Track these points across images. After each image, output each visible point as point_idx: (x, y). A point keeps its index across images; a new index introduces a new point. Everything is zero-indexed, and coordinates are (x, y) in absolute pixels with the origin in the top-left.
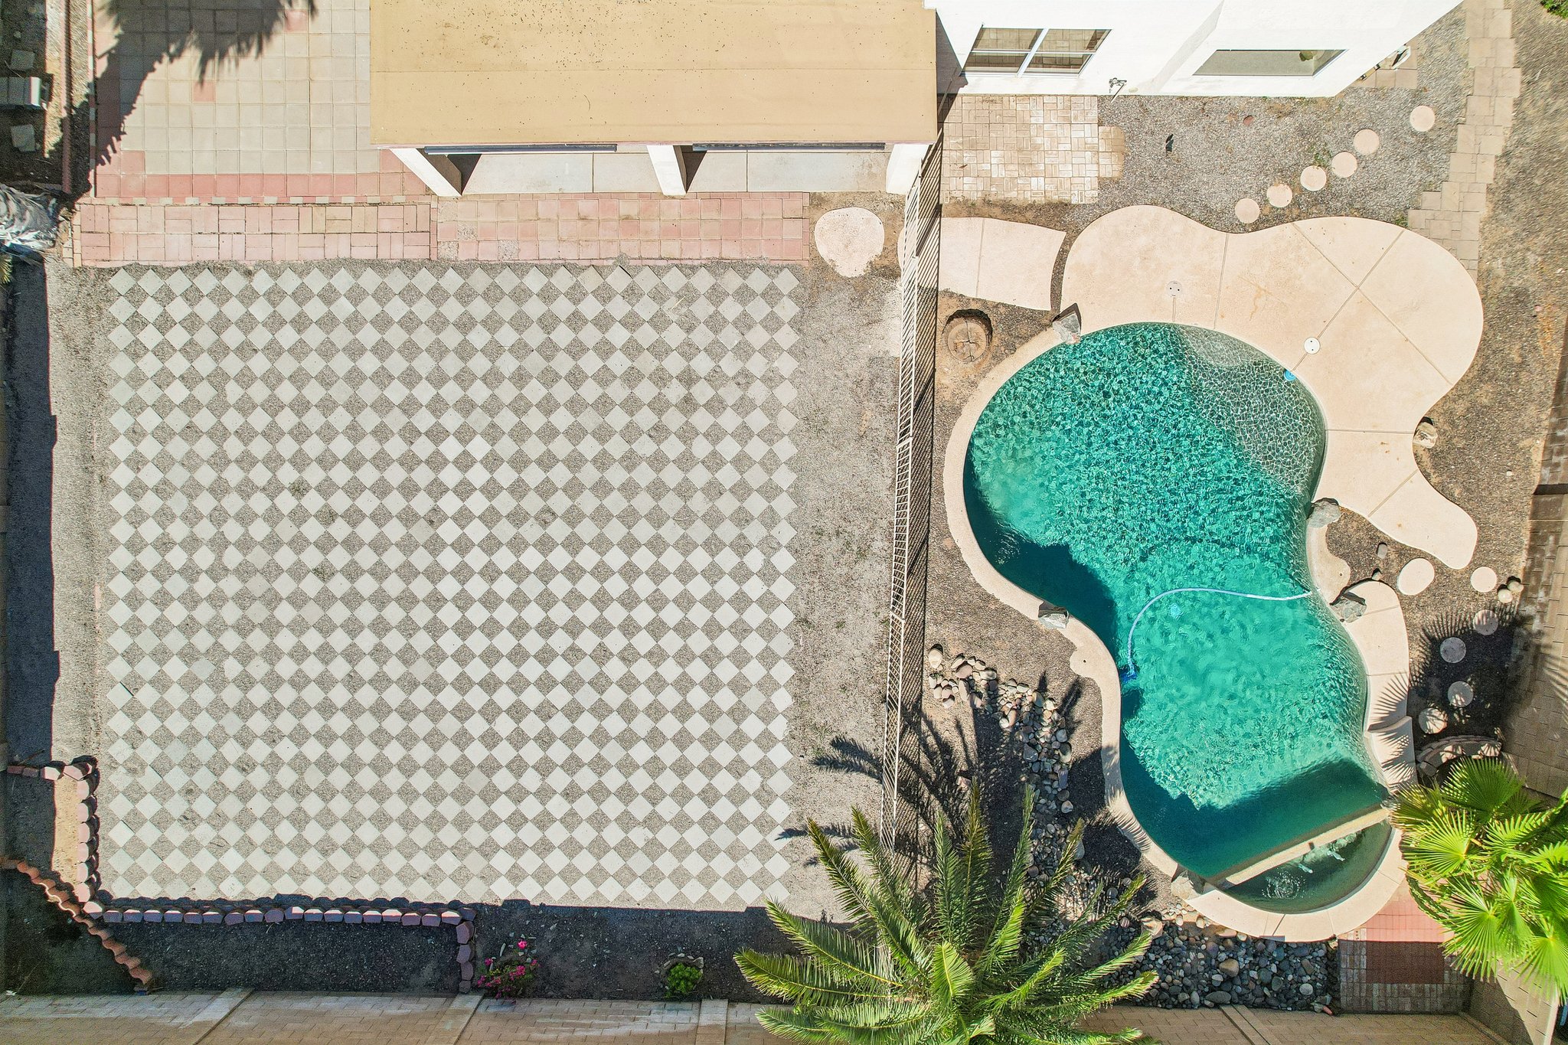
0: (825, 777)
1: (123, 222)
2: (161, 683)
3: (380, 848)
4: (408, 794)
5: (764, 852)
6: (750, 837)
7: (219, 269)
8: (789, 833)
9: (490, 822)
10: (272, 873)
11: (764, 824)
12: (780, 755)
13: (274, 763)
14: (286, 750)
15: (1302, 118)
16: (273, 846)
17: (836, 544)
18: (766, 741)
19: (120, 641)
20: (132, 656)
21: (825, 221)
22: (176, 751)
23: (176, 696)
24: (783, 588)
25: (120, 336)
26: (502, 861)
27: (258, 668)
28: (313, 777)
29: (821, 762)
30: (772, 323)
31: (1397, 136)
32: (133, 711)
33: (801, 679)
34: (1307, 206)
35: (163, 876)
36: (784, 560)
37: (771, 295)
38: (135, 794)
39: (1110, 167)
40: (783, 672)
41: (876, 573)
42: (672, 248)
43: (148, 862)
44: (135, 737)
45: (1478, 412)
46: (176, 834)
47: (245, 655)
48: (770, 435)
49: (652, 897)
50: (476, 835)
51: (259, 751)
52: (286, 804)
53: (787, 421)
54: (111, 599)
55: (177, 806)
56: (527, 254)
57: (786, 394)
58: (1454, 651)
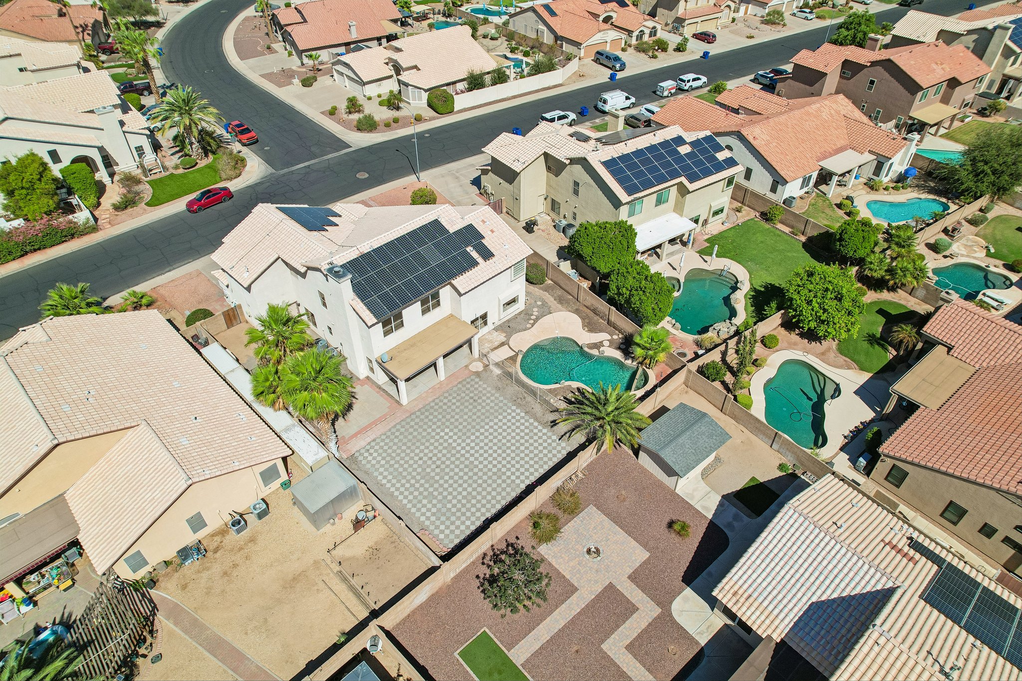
0: (555, 428)
1: (349, 447)
2: (424, 506)
3: (494, 498)
4: (489, 485)
5: (559, 445)
6: (554, 444)
7: (374, 440)
8: (560, 439)
9: (509, 477)
10: (478, 519)
11: (554, 441)
12: (545, 431)
13: (459, 501)
14: (460, 497)
15: (524, 313)
16: (473, 514)
17: (519, 400)
18: (540, 431)
19: (409, 506)
20: (414, 506)
21: (470, 367)
22: (439, 515)
23: (429, 506)
24: (518, 411)
25: (364, 462)
26: (518, 481)
27: (441, 490)
28: (469, 497)
29: (552, 427)
30: (477, 383)
31: (538, 306)
32: (423, 514)
33: (536, 419)
34: (536, 321)
35: (457, 536)
36: (514, 408)
37: (472, 380)
38: (437, 527)
39: (504, 335)
40: (532, 421)
41: (529, 399)
42: (450, 386)
43: (452, 537)
44: (428, 518)
45: (589, 323)
46: (453, 527)
47: (436, 489)
48: (493, 395)
49: (549, 466)
50: (509, 481)
51: (455, 501)
52: (469, 505)
53: (493, 392)
54: (401, 501)
55: (448, 523)
56: (427, 403)
57: (489, 389)
58: (623, 347)
